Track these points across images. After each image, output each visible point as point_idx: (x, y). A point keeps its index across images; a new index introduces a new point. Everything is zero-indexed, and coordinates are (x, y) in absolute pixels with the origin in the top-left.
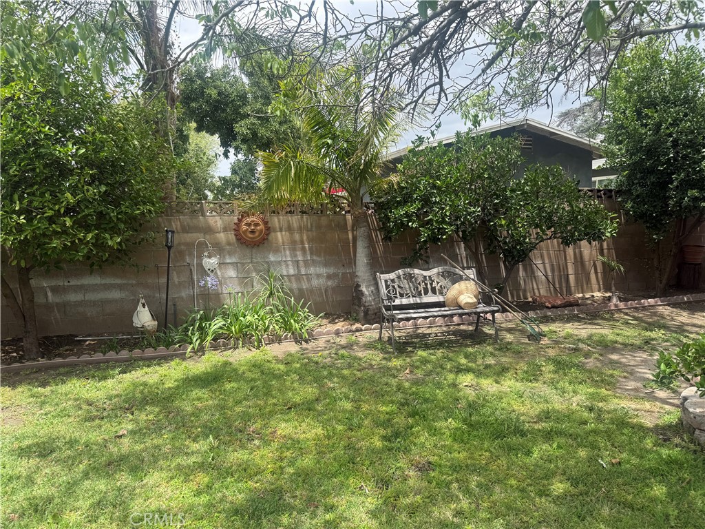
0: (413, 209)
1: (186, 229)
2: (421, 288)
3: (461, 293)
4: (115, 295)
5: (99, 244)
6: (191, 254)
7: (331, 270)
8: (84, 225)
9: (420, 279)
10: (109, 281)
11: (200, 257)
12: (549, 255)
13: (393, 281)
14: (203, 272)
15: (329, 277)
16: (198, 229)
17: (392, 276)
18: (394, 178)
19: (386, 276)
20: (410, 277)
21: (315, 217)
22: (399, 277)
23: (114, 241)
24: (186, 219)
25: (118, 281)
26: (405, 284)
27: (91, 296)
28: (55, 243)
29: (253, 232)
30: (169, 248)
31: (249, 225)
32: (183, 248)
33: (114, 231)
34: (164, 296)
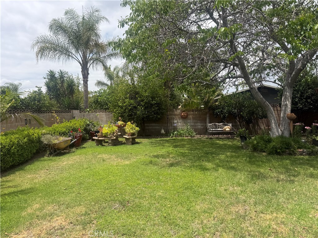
0: (220, 110)
1: (171, 115)
2: (217, 127)
3: (226, 128)
4: (157, 127)
5: (157, 117)
6: (172, 120)
7: (202, 124)
8: (154, 114)
9: (218, 125)
10: (156, 125)
11: (173, 121)
12: (265, 122)
13: (211, 125)
14: (174, 123)
15: (202, 126)
16: (173, 115)
17: (211, 124)
18: (217, 103)
19: (210, 124)
20: (215, 125)
21: (199, 112)
22: (212, 125)
23: (159, 116)
24: (171, 113)
25: (158, 125)
26: (214, 126)
27: (153, 128)
28: (151, 117)
29: (184, 115)
30: (168, 118)
31: (183, 114)
32: (170, 119)
33: (159, 115)
34: (167, 125)
